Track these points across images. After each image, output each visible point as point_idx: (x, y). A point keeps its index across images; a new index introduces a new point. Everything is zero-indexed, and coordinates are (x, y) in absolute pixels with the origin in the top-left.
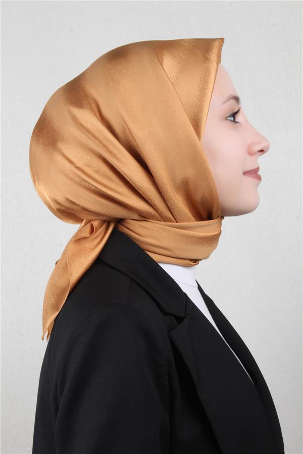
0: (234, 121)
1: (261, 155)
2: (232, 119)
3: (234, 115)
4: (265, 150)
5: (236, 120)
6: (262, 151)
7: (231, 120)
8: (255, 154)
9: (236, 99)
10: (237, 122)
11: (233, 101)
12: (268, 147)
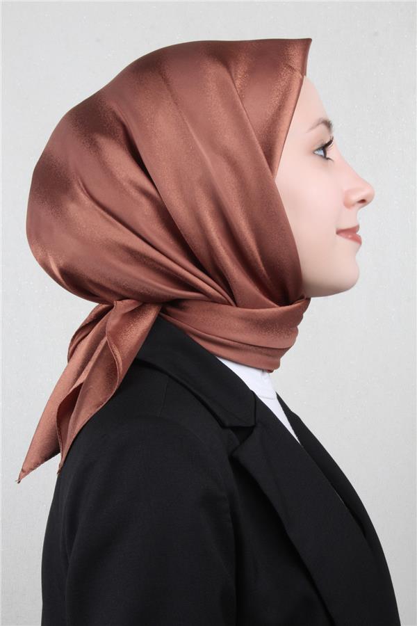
0: (325, 157)
1: (362, 207)
2: (321, 153)
3: (324, 147)
4: (368, 200)
5: (327, 156)
6: (363, 201)
7: (321, 156)
8: (353, 205)
9: (328, 124)
10: (328, 159)
11: (323, 127)
12: (372, 196)
